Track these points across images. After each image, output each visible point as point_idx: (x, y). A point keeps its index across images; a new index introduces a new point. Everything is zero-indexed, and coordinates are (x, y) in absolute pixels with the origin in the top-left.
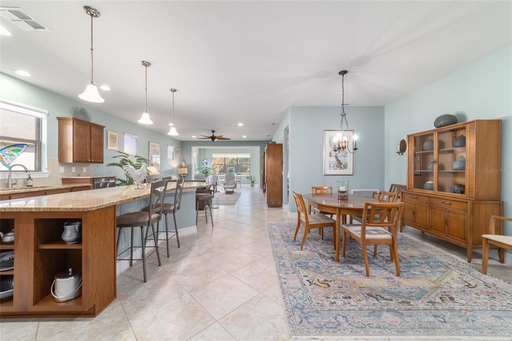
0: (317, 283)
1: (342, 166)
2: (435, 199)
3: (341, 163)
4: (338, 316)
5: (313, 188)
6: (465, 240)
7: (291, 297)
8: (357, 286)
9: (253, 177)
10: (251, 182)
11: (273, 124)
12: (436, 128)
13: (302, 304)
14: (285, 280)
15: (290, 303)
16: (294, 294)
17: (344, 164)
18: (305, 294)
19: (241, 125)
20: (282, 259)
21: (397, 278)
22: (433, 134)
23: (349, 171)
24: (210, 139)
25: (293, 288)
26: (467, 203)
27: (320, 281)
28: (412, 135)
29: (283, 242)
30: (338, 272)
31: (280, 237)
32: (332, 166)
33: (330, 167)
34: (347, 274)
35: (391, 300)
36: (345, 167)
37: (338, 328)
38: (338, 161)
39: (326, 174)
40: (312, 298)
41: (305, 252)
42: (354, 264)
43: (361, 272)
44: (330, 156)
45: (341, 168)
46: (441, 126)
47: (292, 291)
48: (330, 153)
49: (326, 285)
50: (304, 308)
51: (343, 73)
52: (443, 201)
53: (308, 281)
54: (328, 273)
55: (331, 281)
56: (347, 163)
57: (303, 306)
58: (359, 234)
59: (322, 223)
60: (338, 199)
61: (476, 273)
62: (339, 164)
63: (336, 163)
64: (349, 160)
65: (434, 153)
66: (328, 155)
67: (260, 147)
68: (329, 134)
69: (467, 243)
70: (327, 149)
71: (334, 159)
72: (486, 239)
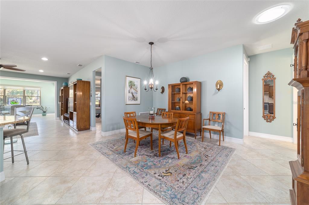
0: (165, 175)
1: (135, 99)
2: (182, 114)
3: (135, 97)
4: (192, 189)
5: (125, 113)
6: (194, 130)
7: (163, 193)
8: (181, 167)
9: (44, 108)
10: (42, 112)
11: (80, 65)
12: (180, 83)
13: (172, 193)
14: (147, 183)
15: (167, 198)
16: (162, 190)
17: (136, 98)
18: (167, 186)
19: (45, 59)
20: (129, 168)
21: (187, 155)
22: (180, 85)
23: (138, 102)
25: (157, 186)
26: (195, 114)
27: (164, 172)
28: (171, 85)
29: (117, 156)
30: (166, 163)
31: (111, 153)
32: (130, 99)
33: (129, 99)
34: (170, 162)
35: (197, 167)
36: (137, 100)
37: (199, 195)
38: (133, 96)
39: (127, 104)
40: (173, 186)
41: (138, 157)
42: (167, 155)
43: (174, 158)
44: (129, 93)
45: (134, 100)
46: (183, 82)
47: (158, 188)
48: (129, 91)
49: (169, 174)
50: (176, 195)
51: (151, 43)
52: (186, 115)
53: (159, 176)
54: (163, 165)
55: (169, 170)
56: (137, 97)
57: (174, 194)
58: (173, 137)
59: (146, 135)
60: (150, 119)
61: (201, 142)
62: (134, 98)
63: (132, 97)
64: (138, 96)
65: (180, 93)
66: (128, 92)
67: (56, 82)
68: (129, 79)
69: (195, 131)
70: (128, 88)
71: (131, 95)
72: (203, 128)
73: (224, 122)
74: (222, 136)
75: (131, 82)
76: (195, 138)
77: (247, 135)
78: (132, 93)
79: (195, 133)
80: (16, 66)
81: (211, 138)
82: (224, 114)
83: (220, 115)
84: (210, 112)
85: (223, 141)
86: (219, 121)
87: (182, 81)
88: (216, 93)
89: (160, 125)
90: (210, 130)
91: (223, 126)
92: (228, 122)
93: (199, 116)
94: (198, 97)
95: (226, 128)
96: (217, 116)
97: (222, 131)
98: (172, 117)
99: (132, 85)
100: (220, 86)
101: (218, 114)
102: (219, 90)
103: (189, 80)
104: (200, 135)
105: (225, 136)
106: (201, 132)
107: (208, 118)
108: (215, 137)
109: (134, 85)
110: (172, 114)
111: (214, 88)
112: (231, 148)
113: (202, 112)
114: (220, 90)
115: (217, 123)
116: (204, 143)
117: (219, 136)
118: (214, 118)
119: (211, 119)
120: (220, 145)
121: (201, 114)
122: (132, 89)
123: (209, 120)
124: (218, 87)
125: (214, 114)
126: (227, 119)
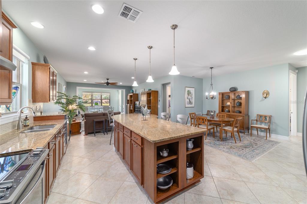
12: (230, 91)
19: (133, 78)
20: (207, 144)
21: (241, 142)
22: (230, 93)
24: (106, 84)
26: (244, 116)
28: (221, 93)
33: (187, 103)
34: (230, 144)
35: (250, 147)
36: (192, 104)
39: (186, 107)
40: (238, 152)
41: (208, 140)
43: (232, 142)
47: (230, 152)
51: (211, 68)
53: (227, 148)
55: (232, 147)
59: (211, 128)
60: (211, 118)
62: (190, 103)
63: (189, 102)
64: (193, 101)
65: (230, 100)
66: (186, 98)
67: (125, 89)
68: (187, 89)
69: (244, 128)
70: (186, 95)
71: (188, 100)
72: (252, 126)
73: (270, 123)
74: (269, 134)
75: (188, 91)
76: (243, 133)
77: (295, 135)
78: (189, 99)
79: (244, 130)
80: (117, 83)
81: (258, 134)
82: (270, 117)
83: (267, 118)
84: (257, 115)
85: (270, 137)
86: (266, 122)
87: (232, 90)
88: (262, 100)
89: (222, 122)
90: (257, 128)
91: (269, 126)
92: (275, 123)
93: (247, 117)
94: (246, 103)
95: (272, 127)
96: (264, 117)
97: (269, 129)
98: (225, 117)
99: (189, 93)
100: (266, 95)
101: (265, 117)
102: (265, 98)
103: (237, 90)
104: (247, 132)
105: (272, 133)
106: (248, 130)
107: (256, 119)
108: (262, 134)
109: (191, 93)
110: (225, 115)
111: (261, 96)
112: (277, 142)
113: (250, 114)
114: (267, 98)
115: (264, 123)
116: (252, 137)
117: (266, 133)
118: (261, 119)
119: (258, 120)
120: (266, 139)
121: (249, 116)
122: (189, 96)
123: (257, 120)
124: (265, 96)
125: (261, 116)
126: (273, 120)
